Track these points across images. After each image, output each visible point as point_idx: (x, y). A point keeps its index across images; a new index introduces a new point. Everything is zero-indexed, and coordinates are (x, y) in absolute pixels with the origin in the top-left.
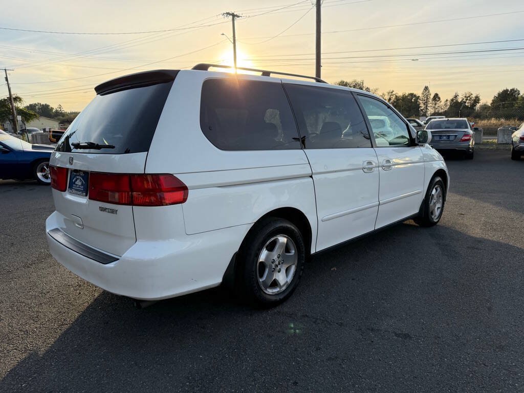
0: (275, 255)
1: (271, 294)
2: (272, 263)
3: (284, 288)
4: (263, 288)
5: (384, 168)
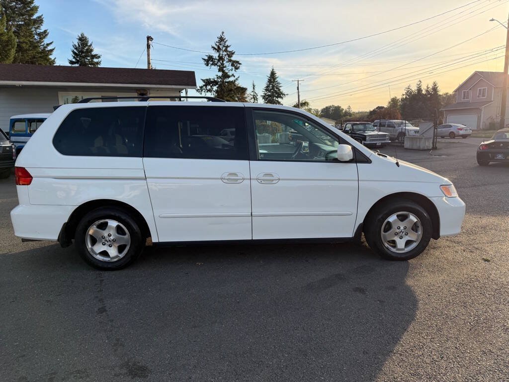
0: (105, 233)
1: (101, 260)
2: (104, 238)
3: (115, 260)
4: (92, 253)
5: (260, 181)
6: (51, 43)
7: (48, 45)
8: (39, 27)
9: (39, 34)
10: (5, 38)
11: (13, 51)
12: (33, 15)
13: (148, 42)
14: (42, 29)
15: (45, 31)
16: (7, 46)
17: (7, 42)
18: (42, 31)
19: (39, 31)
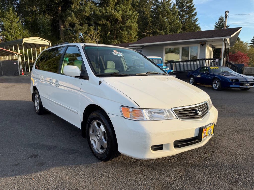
5: (55, 85)
6: (198, 24)
7: (197, 25)
8: (195, 17)
9: (194, 21)
10: (177, 25)
11: (179, 31)
12: (192, 12)
13: (226, 14)
14: (196, 17)
15: (197, 19)
16: (178, 28)
17: (178, 27)
18: (195, 19)
19: (194, 19)
